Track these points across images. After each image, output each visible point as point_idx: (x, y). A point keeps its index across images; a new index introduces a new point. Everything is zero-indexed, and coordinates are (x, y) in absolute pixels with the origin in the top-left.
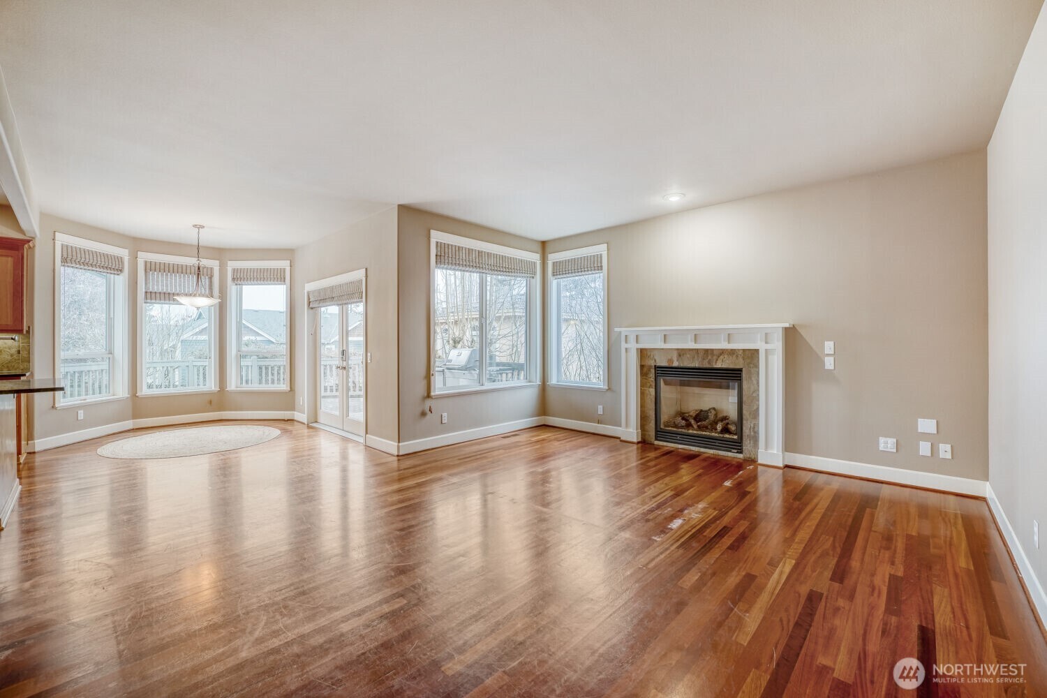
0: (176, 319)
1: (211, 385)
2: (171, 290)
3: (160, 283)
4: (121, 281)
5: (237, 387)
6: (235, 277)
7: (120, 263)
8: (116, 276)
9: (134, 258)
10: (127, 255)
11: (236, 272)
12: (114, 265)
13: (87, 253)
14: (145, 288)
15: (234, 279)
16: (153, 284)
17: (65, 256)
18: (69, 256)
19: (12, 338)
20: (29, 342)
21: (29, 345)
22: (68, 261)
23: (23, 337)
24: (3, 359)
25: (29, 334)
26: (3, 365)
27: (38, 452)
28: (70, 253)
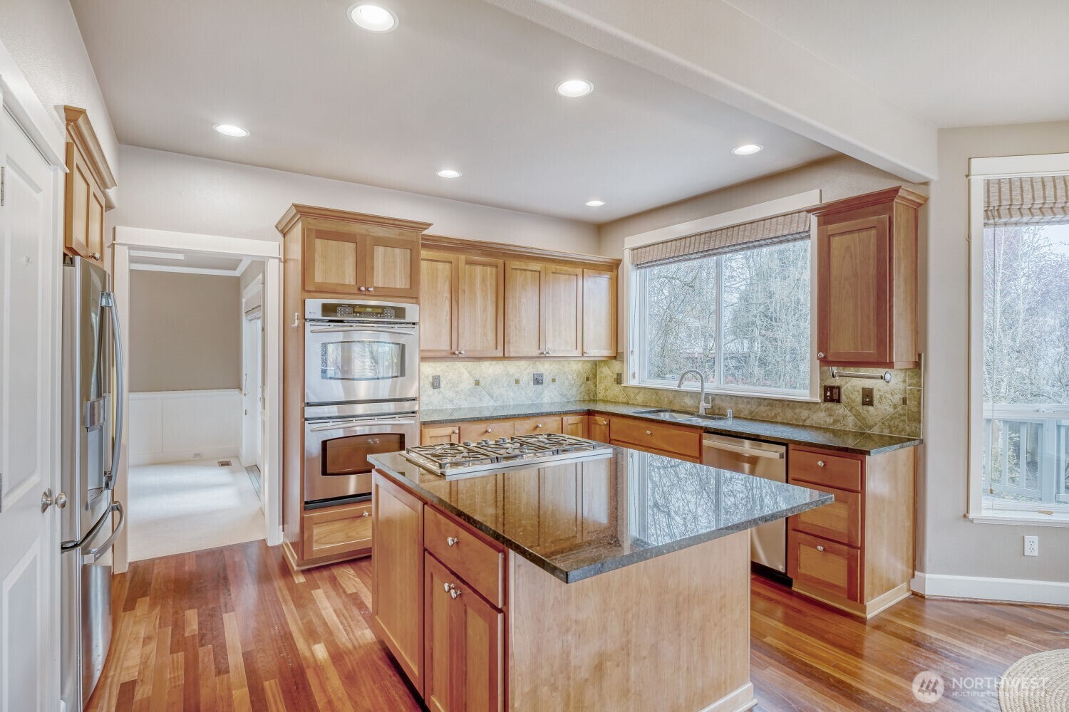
17: (995, 203)
18: (1004, 203)
19: (882, 378)
20: (919, 384)
21: (920, 390)
22: (1004, 211)
23: (910, 374)
24: (884, 412)
25: (920, 369)
26: (883, 423)
27: (929, 599)
28: (1005, 196)
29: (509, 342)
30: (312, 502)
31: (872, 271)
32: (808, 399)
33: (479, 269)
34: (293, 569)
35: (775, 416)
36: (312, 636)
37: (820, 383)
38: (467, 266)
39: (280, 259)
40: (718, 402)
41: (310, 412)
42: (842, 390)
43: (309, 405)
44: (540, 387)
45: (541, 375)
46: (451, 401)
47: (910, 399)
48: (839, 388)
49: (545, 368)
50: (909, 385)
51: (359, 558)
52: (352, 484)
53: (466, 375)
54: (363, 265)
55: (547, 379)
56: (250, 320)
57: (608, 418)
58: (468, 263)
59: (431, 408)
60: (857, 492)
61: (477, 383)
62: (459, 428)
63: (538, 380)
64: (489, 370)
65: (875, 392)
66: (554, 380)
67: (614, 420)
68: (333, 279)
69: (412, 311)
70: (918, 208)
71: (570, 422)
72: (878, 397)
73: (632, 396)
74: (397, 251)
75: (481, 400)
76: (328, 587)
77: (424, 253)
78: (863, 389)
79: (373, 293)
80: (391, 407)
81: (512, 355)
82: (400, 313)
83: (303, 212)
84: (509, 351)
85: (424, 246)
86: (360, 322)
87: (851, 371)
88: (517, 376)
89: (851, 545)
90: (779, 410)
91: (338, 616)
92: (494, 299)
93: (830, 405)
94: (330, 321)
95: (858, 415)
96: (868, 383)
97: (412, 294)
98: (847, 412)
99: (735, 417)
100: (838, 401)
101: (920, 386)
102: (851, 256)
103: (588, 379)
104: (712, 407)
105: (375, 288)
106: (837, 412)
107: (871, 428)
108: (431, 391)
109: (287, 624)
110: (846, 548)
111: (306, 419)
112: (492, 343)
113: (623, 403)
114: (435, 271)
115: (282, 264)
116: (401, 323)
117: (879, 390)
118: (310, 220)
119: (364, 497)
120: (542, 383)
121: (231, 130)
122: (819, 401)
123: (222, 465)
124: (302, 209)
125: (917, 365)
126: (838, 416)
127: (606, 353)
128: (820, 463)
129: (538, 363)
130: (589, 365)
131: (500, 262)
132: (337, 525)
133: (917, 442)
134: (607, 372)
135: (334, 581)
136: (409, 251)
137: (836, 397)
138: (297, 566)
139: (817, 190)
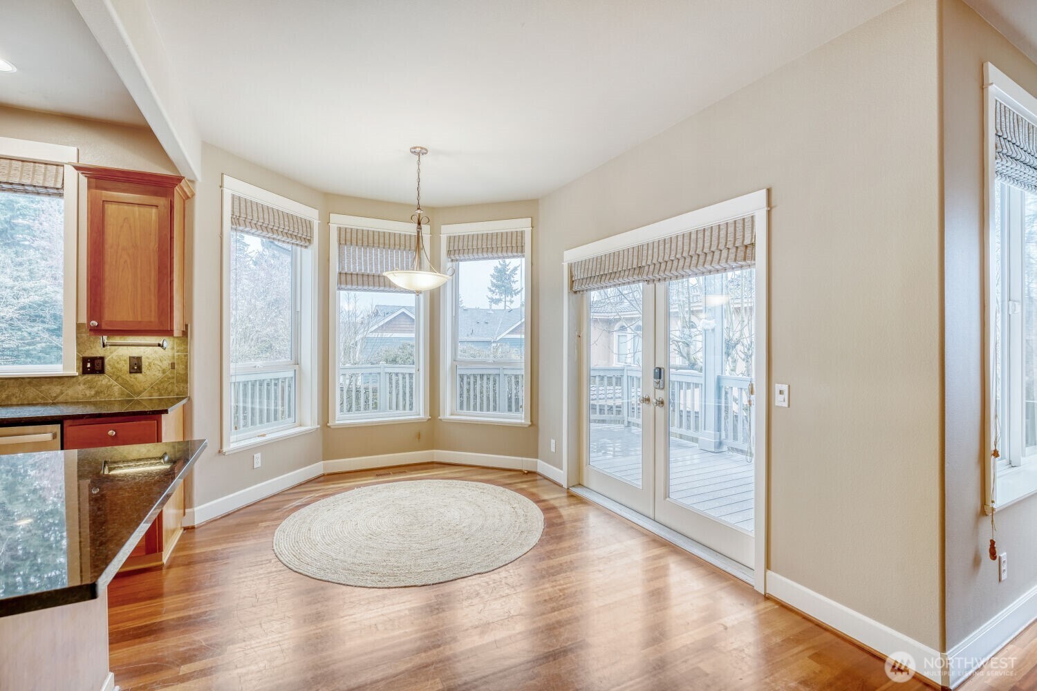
0: (362, 316)
1: (420, 412)
2: (371, 270)
3: (359, 261)
4: (309, 256)
5: (452, 415)
6: (451, 249)
7: (309, 230)
8: (303, 249)
9: (326, 223)
10: (317, 218)
11: (452, 241)
12: (301, 232)
13: (266, 211)
14: (339, 268)
15: (449, 252)
16: (349, 263)
17: (237, 214)
18: (242, 215)
19: (159, 345)
20: (186, 350)
21: (187, 355)
22: (242, 221)
23: (178, 341)
24: (153, 377)
25: (187, 337)
26: (152, 387)
27: (198, 528)
28: (243, 210)
31: (154, 245)
32: (62, 373)
37: (77, 355)
42: (106, 361)
47: (178, 364)
48: (102, 359)
50: (178, 352)
65: (143, 360)
72: (147, 364)
78: (131, 358)
93: (89, 377)
95: (124, 384)
96: (135, 352)
98: (113, 382)
100: (102, 371)
101: (187, 352)
102: (130, 226)
106: (99, 383)
107: (139, 394)
117: (148, 358)
122: (77, 374)
125: (185, 333)
126: (101, 386)
133: (184, 401)
137: (98, 368)
139: (75, 149)
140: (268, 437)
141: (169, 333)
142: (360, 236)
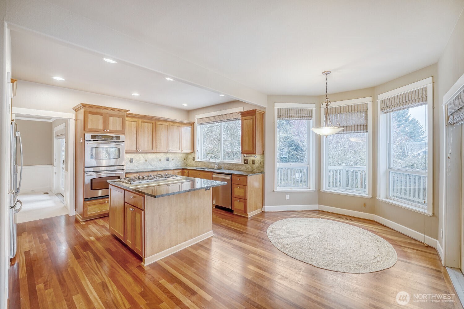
4: (312, 123)
5: (384, 199)
6: (383, 107)
7: (310, 113)
8: (310, 120)
9: (319, 108)
10: (314, 107)
11: (383, 102)
12: (307, 115)
13: (291, 111)
15: (382, 109)
17: (280, 114)
18: (281, 114)
19: (254, 157)
22: (282, 116)
23: (261, 156)
24: (257, 166)
26: (256, 168)
27: (266, 212)
28: (282, 113)
29: (157, 147)
30: (87, 199)
31: (252, 130)
32: (241, 163)
33: (146, 124)
34: (80, 221)
35: (234, 168)
36: (89, 235)
37: (243, 159)
38: (142, 123)
39: (74, 119)
40: (220, 165)
41: (86, 170)
43: (86, 167)
44: (168, 162)
45: (169, 158)
46: (137, 167)
47: (262, 162)
48: (247, 160)
49: (170, 156)
50: (261, 159)
51: (104, 216)
52: (100, 193)
53: (142, 158)
54: (105, 122)
55: (171, 159)
56: (57, 139)
57: (188, 170)
58: (142, 122)
59: (129, 169)
60: (245, 185)
61: (146, 161)
62: (139, 174)
63: (167, 160)
64: (150, 156)
66: (173, 160)
67: (190, 171)
68: (95, 127)
69: (122, 137)
70: (263, 114)
71: (176, 172)
72: (256, 162)
73: (198, 164)
74: (118, 118)
75: (147, 166)
76: (94, 224)
77: (127, 119)
79: (109, 132)
80: (115, 168)
81: (158, 152)
82: (118, 138)
83: (84, 105)
84: (157, 150)
85: (127, 116)
86: (104, 141)
87: (250, 155)
88: (160, 158)
89: (245, 199)
90: (235, 166)
91: (97, 230)
92: (151, 133)
93: (246, 164)
94: (94, 140)
95: (251, 167)
96: (254, 159)
97: (123, 132)
98: (249, 166)
99: (224, 169)
101: (264, 159)
102: (247, 125)
103: (184, 159)
104: (218, 166)
105: (110, 130)
107: (254, 170)
108: (129, 163)
109: (80, 234)
110: (243, 200)
111: (85, 172)
112: (151, 148)
113: (195, 166)
114: (131, 125)
115: (75, 121)
116: (118, 141)
118: (86, 108)
119: (106, 197)
120: (169, 161)
121: (59, 78)
122: (243, 164)
123: (45, 194)
124: (83, 105)
125: (263, 154)
126: (247, 167)
127: (190, 151)
128: (238, 179)
129: (167, 154)
130: (185, 155)
131: (154, 122)
132: (96, 206)
133: (263, 173)
134: (190, 157)
135: (95, 223)
136: (122, 119)
137: (247, 162)
138: (82, 220)
139: (243, 107)
140: (293, 190)
141: (255, 154)
142: (334, 110)
